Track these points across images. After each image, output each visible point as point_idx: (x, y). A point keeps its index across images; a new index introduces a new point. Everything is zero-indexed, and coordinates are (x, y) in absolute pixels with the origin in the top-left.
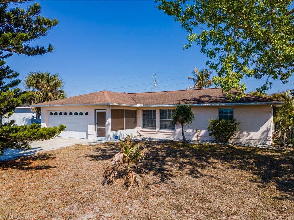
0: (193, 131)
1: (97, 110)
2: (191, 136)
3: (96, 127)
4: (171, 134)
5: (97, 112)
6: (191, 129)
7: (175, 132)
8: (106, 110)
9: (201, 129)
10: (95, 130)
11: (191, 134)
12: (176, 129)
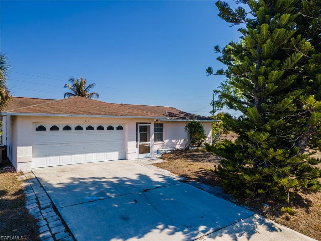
0: (176, 141)
1: (140, 123)
2: (175, 145)
3: (139, 143)
4: (161, 145)
5: (140, 126)
6: (174, 139)
7: (164, 143)
8: (150, 123)
9: (181, 139)
10: (137, 147)
11: (175, 143)
12: (165, 141)
